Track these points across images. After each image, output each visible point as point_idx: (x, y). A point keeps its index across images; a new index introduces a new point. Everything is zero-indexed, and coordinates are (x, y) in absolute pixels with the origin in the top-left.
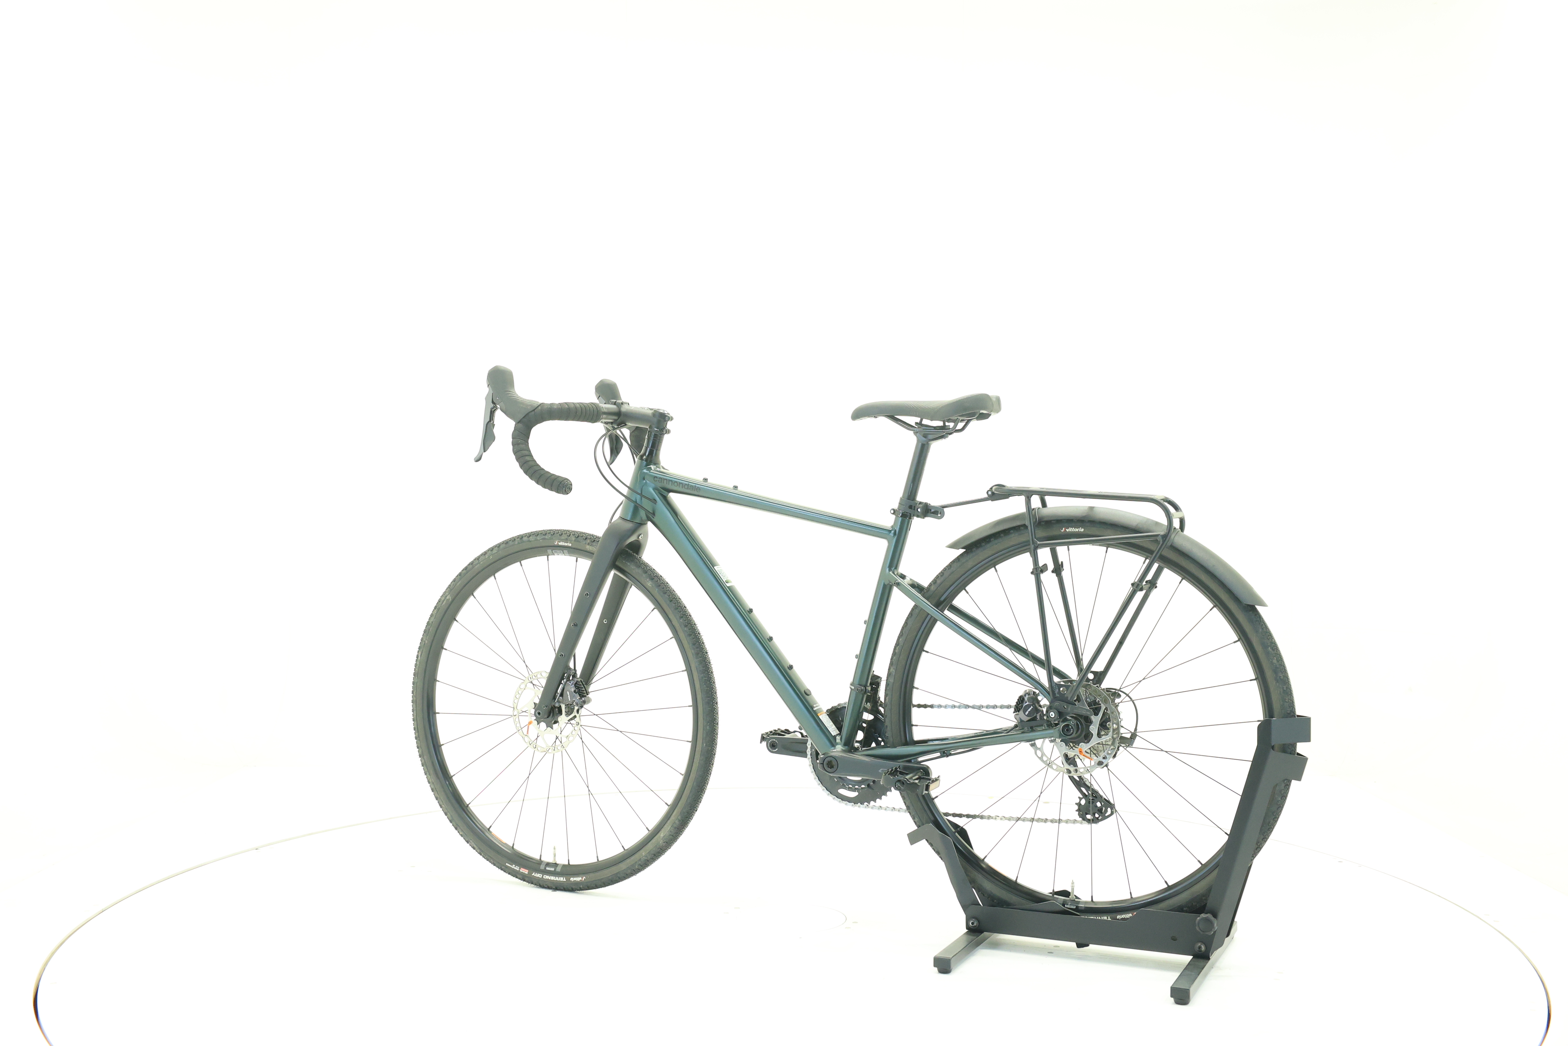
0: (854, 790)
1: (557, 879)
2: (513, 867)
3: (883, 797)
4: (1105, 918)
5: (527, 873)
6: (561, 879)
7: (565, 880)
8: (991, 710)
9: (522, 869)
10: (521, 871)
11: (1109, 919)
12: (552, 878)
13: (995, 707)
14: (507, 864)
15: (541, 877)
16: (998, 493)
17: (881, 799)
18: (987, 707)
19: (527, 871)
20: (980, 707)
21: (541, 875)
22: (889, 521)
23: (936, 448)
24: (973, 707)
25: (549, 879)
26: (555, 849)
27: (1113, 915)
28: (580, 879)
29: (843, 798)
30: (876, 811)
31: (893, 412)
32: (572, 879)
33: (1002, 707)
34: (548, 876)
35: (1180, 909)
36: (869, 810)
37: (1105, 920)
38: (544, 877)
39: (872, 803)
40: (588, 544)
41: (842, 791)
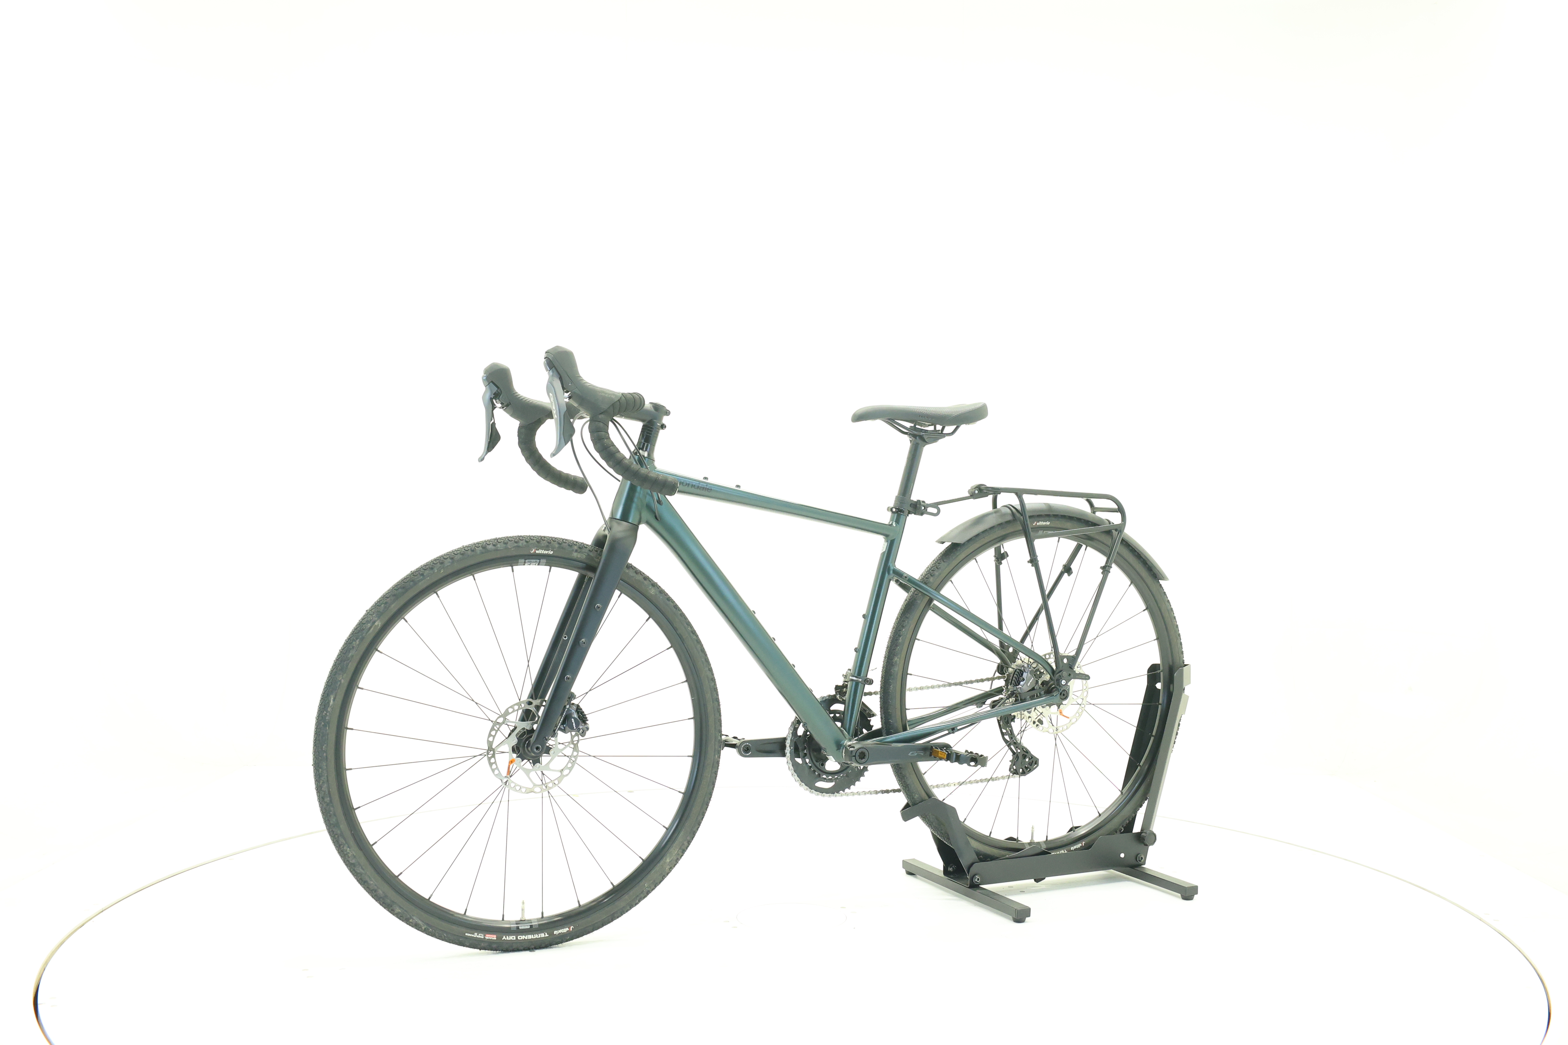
0: (830, 781)
1: (536, 936)
2: (476, 935)
3: (857, 783)
4: (1063, 851)
5: (495, 939)
6: (542, 935)
7: (547, 935)
8: (969, 685)
9: (487, 935)
10: (487, 938)
11: (1066, 852)
12: (530, 937)
13: (971, 682)
14: (466, 934)
15: (515, 939)
16: (980, 491)
17: (854, 785)
18: (967, 682)
19: (495, 936)
20: (960, 684)
21: (515, 937)
22: (885, 518)
23: (929, 451)
24: (956, 684)
25: (526, 938)
26: (523, 903)
27: (1068, 848)
28: (567, 929)
29: (822, 791)
30: (850, 797)
31: (891, 416)
32: (556, 932)
33: (977, 681)
34: (524, 937)
35: (1111, 833)
36: (844, 797)
37: (1062, 854)
38: (519, 939)
39: (847, 790)
40: (576, 551)
41: (820, 784)
